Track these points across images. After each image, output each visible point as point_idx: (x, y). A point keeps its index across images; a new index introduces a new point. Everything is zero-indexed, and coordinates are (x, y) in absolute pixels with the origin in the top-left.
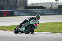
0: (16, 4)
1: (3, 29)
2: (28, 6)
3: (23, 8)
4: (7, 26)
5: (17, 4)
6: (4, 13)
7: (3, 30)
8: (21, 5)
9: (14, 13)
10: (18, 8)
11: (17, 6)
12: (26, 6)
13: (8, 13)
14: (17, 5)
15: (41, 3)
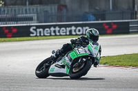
0: (134, 7)
1: (105, 61)
4: (113, 56)
7: (105, 64)
9: (129, 27)
13: (115, 26)
14: (136, 9)
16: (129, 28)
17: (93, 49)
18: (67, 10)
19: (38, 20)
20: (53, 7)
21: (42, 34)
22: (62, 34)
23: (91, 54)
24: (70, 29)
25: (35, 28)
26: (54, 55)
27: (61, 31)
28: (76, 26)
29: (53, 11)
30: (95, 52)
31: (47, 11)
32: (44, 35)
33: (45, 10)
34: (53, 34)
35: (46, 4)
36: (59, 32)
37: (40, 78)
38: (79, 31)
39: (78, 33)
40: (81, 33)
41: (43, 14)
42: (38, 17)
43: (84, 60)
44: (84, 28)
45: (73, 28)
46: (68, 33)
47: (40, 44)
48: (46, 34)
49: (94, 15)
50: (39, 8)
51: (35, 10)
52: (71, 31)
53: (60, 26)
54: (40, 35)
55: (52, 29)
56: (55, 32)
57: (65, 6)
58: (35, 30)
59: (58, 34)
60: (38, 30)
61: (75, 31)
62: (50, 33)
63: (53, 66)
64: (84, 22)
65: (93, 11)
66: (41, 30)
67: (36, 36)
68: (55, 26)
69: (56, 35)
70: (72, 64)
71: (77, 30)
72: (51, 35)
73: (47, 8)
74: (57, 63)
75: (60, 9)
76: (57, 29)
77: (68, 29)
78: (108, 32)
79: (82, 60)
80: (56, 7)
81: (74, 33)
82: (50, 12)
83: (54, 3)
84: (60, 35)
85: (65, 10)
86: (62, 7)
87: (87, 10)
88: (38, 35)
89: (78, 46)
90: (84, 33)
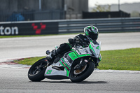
0: (63, 7)
2: (90, 11)
3: (79, 15)
5: (65, 6)
6: (35, 27)
8: (73, 10)
10: (68, 16)
11: (65, 12)
12: (85, 11)
14: (66, 9)
15: (119, 5)
16: (58, 28)
26: (50, 56)
38: (8, 31)
39: (6, 33)
45: (2, 28)
64: (13, 22)
65: (21, 10)
70: (73, 66)
78: (37, 32)
79: (83, 61)
81: (2, 33)
87: (16, 10)
89: (76, 45)
90: (13, 33)
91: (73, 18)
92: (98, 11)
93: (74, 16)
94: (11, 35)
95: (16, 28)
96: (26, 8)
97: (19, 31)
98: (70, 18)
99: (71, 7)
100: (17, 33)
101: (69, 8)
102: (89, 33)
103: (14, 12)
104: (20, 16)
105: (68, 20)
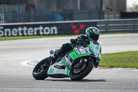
0: (102, 7)
3: (117, 15)
5: (104, 6)
6: (74, 27)
8: (111, 10)
10: (106, 16)
11: (104, 12)
13: (82, 27)
14: (104, 9)
17: (94, 48)
18: (35, 10)
19: (5, 20)
20: (21, 7)
21: (10, 34)
22: (29, 34)
23: (92, 54)
24: (37, 29)
25: (2, 28)
26: (53, 55)
27: (29, 31)
28: (44, 26)
29: (21, 11)
30: (96, 52)
31: (14, 11)
32: (12, 36)
33: (13, 10)
34: (20, 34)
35: (14, 3)
36: (27, 32)
37: (37, 79)
38: (47, 31)
39: (45, 33)
40: (48, 33)
41: (11, 14)
42: (5, 17)
43: (86, 60)
44: (52, 28)
45: (41, 28)
46: (35, 33)
47: (7, 45)
48: (13, 34)
49: (62, 15)
50: (7, 8)
51: (3, 10)
52: (38, 31)
53: (28, 26)
54: (8, 35)
55: (20, 29)
56: (22, 32)
57: (33, 6)
58: (3, 30)
59: (25, 34)
60: (6, 30)
61: (43, 31)
62: (18, 33)
63: (52, 67)
64: (52, 22)
65: (61, 11)
66: (9, 30)
67: (4, 36)
68: (22, 26)
69: (23, 35)
70: (73, 65)
71: (45, 30)
72: (18, 35)
73: (15, 8)
74: (56, 64)
75: (28, 8)
76: (25, 29)
77: (36, 29)
78: (76, 32)
79: (83, 60)
80: (24, 7)
81: (41, 33)
82: (18, 11)
83: (22, 3)
84: (28, 35)
85: (32, 10)
86: (29, 7)
87: (55, 10)
88: (6, 35)
89: (78, 45)
90: (52, 33)
91: (112, 18)
92: (136, 11)
93: (112, 16)
94: (50, 35)
95: (55, 28)
96: (65, 8)
97: (58, 31)
98: (108, 18)
99: (110, 7)
100: (56, 33)
101: (107, 8)
102: (91, 34)
103: (54, 12)
104: (59, 16)
105: (107, 20)
